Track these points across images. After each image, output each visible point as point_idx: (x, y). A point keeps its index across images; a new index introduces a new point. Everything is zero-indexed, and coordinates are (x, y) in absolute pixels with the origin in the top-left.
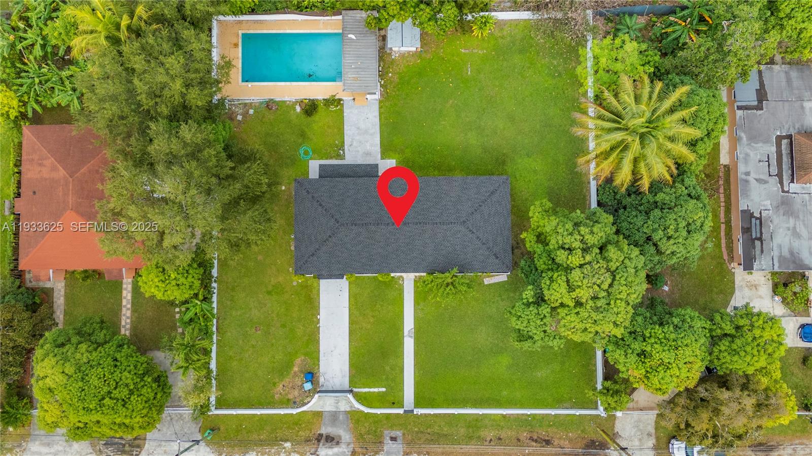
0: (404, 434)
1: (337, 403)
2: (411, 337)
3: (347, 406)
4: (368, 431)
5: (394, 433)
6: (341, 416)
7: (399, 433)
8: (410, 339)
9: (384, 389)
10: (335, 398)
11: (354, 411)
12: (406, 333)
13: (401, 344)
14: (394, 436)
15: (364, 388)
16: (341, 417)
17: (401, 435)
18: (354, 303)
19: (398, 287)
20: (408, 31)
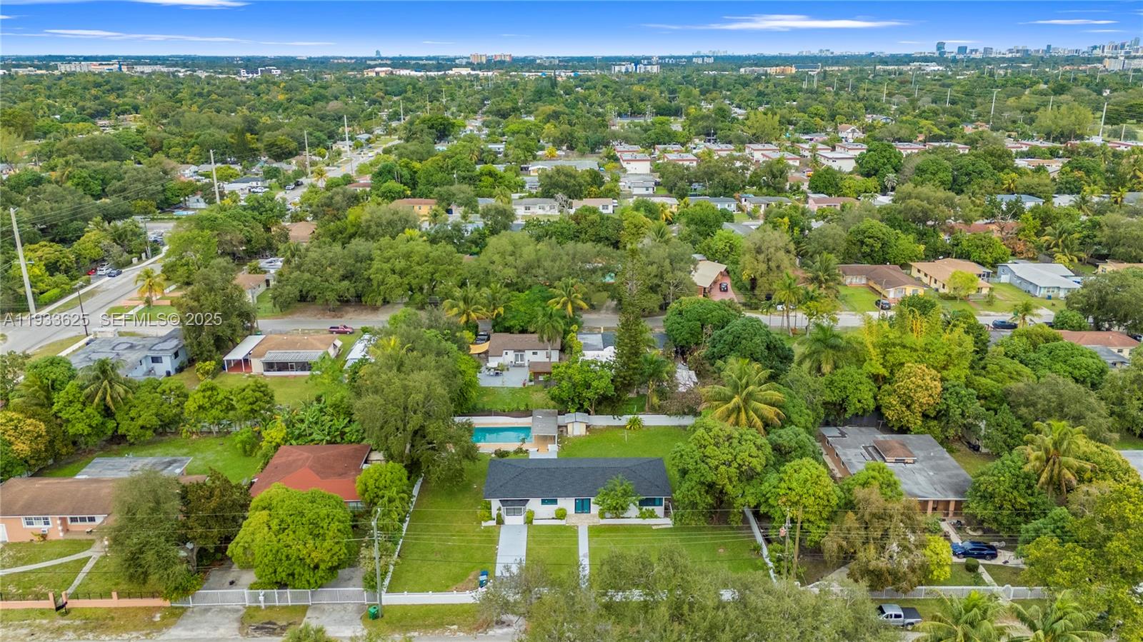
2: (586, 557)
12: (581, 555)
18: (530, 539)
19: (573, 531)
20: (581, 416)
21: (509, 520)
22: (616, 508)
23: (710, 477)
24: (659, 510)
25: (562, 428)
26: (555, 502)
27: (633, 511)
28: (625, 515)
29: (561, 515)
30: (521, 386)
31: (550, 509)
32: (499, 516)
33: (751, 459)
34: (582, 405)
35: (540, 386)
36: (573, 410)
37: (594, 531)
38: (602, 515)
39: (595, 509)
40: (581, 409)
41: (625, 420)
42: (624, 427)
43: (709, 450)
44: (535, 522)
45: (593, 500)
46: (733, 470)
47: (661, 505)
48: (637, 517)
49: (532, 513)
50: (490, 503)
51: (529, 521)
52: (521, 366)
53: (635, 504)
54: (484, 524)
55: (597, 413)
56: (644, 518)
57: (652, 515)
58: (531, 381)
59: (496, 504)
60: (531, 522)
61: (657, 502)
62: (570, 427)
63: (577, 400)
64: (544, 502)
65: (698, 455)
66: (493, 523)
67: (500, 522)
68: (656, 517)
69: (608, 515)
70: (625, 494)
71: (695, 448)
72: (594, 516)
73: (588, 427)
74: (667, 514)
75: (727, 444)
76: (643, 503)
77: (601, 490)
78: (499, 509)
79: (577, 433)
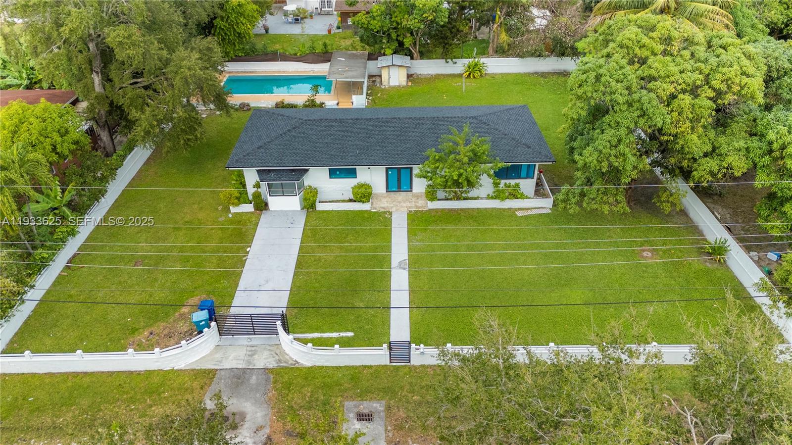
0: (388, 408)
1: (251, 356)
2: (404, 269)
3: (271, 360)
4: (309, 402)
5: (365, 407)
6: (254, 377)
7: (378, 406)
8: (402, 271)
9: (350, 334)
10: (249, 348)
11: (283, 368)
12: (395, 262)
13: (386, 277)
14: (366, 411)
15: (310, 333)
16: (254, 379)
17: (382, 409)
18: (311, 234)
19: (384, 220)
20: (399, 59)
21: (276, 203)
22: (457, 184)
23: (661, 117)
24: (527, 185)
25: (374, 78)
26: (352, 173)
27: (486, 185)
28: (470, 195)
29: (363, 194)
30: (326, 33)
31: (343, 186)
32: (257, 196)
33: (745, 80)
34: (401, 44)
35: (349, 32)
36: (388, 51)
37: (417, 220)
38: (431, 195)
39: (420, 185)
40: (401, 49)
41: (460, 66)
42: (460, 75)
43: (656, 64)
44: (320, 207)
45: (416, 170)
46: (705, 103)
47: (529, 176)
48: (489, 197)
49: (314, 192)
50: (241, 175)
51: (309, 205)
52: (328, 14)
53: (489, 175)
54: (233, 210)
55: (422, 55)
56: (503, 199)
57: (515, 194)
58: (338, 28)
59: (251, 176)
60: (313, 206)
61: (524, 173)
62: (385, 74)
63: (394, 36)
64: (333, 174)
65: (632, 73)
66: (249, 208)
67: (262, 206)
68: (523, 197)
69: (441, 194)
70: (475, 158)
71: (624, 62)
72: (418, 196)
73: (409, 76)
74: (539, 192)
75: (687, 53)
76: (502, 174)
77: (431, 152)
78: (257, 186)
79: (394, 82)
